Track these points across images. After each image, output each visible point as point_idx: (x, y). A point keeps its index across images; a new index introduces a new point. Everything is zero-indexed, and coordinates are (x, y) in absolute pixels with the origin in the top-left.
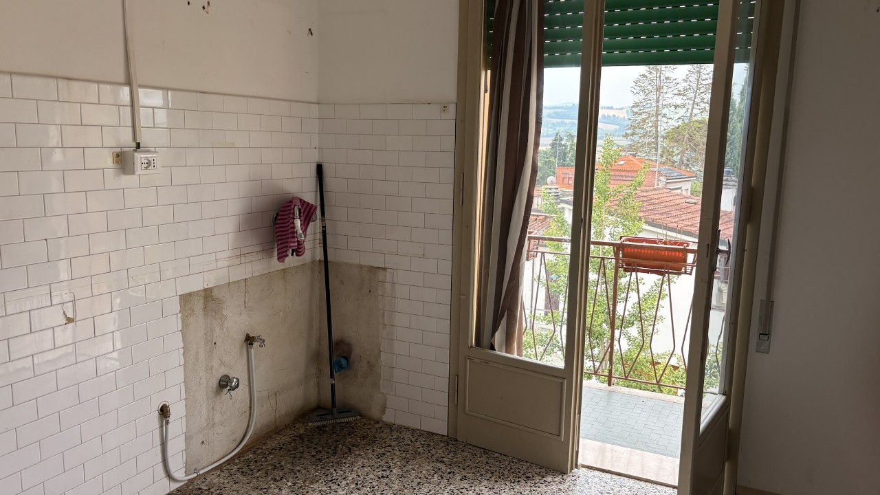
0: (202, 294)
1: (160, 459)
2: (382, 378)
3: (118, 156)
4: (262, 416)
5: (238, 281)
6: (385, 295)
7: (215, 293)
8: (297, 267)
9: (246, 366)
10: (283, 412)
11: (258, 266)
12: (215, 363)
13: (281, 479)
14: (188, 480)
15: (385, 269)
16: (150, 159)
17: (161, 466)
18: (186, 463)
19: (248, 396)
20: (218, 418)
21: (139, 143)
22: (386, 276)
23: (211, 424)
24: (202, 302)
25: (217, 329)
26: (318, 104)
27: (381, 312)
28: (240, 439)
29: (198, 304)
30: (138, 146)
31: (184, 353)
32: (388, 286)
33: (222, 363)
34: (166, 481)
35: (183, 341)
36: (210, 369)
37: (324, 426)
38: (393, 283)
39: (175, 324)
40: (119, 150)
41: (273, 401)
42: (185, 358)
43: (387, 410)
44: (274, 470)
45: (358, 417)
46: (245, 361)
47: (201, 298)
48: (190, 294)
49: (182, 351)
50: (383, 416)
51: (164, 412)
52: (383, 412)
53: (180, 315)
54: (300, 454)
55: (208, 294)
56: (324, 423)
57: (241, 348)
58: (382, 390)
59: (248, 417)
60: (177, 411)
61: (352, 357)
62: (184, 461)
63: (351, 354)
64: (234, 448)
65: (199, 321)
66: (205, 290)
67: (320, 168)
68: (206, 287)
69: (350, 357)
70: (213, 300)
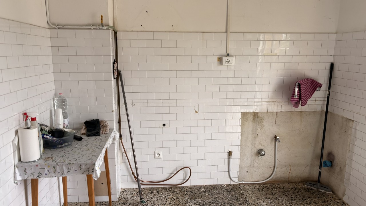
0: (253, 114)
1: (227, 170)
2: (345, 178)
3: (219, 58)
4: (281, 173)
5: (272, 112)
6: (352, 135)
7: (259, 115)
8: (310, 112)
9: (273, 149)
10: (294, 175)
11: (284, 108)
12: (257, 143)
13: (268, 199)
14: (239, 183)
15: (353, 121)
16: (230, 60)
17: (227, 173)
18: (239, 176)
19: (274, 162)
20: (256, 165)
21: (228, 54)
22: (353, 125)
23: (252, 166)
24: (252, 117)
25: (259, 130)
26: (336, 33)
27: (349, 143)
28: (267, 178)
29: (251, 118)
30: (228, 55)
31: (241, 135)
32: (353, 130)
33: (260, 144)
34: (229, 179)
35: (241, 130)
36: (254, 144)
37: (312, 189)
38: (356, 130)
39: (238, 122)
40: (220, 56)
41: (288, 169)
42: (241, 137)
43: (345, 195)
44: (270, 194)
45: (331, 193)
46: (273, 146)
47: (252, 115)
48: (246, 113)
49: (240, 134)
50: (343, 198)
51: (230, 153)
52: (344, 195)
53: (241, 120)
54: (287, 194)
55: (255, 115)
56: (313, 188)
57: (272, 140)
58: (344, 184)
59: (272, 170)
60: (236, 156)
61: (334, 162)
62: (238, 175)
63: (334, 160)
64: (263, 180)
65: (250, 124)
66: (254, 113)
67: (332, 66)
68: (255, 111)
69: (333, 162)
70: (258, 117)
